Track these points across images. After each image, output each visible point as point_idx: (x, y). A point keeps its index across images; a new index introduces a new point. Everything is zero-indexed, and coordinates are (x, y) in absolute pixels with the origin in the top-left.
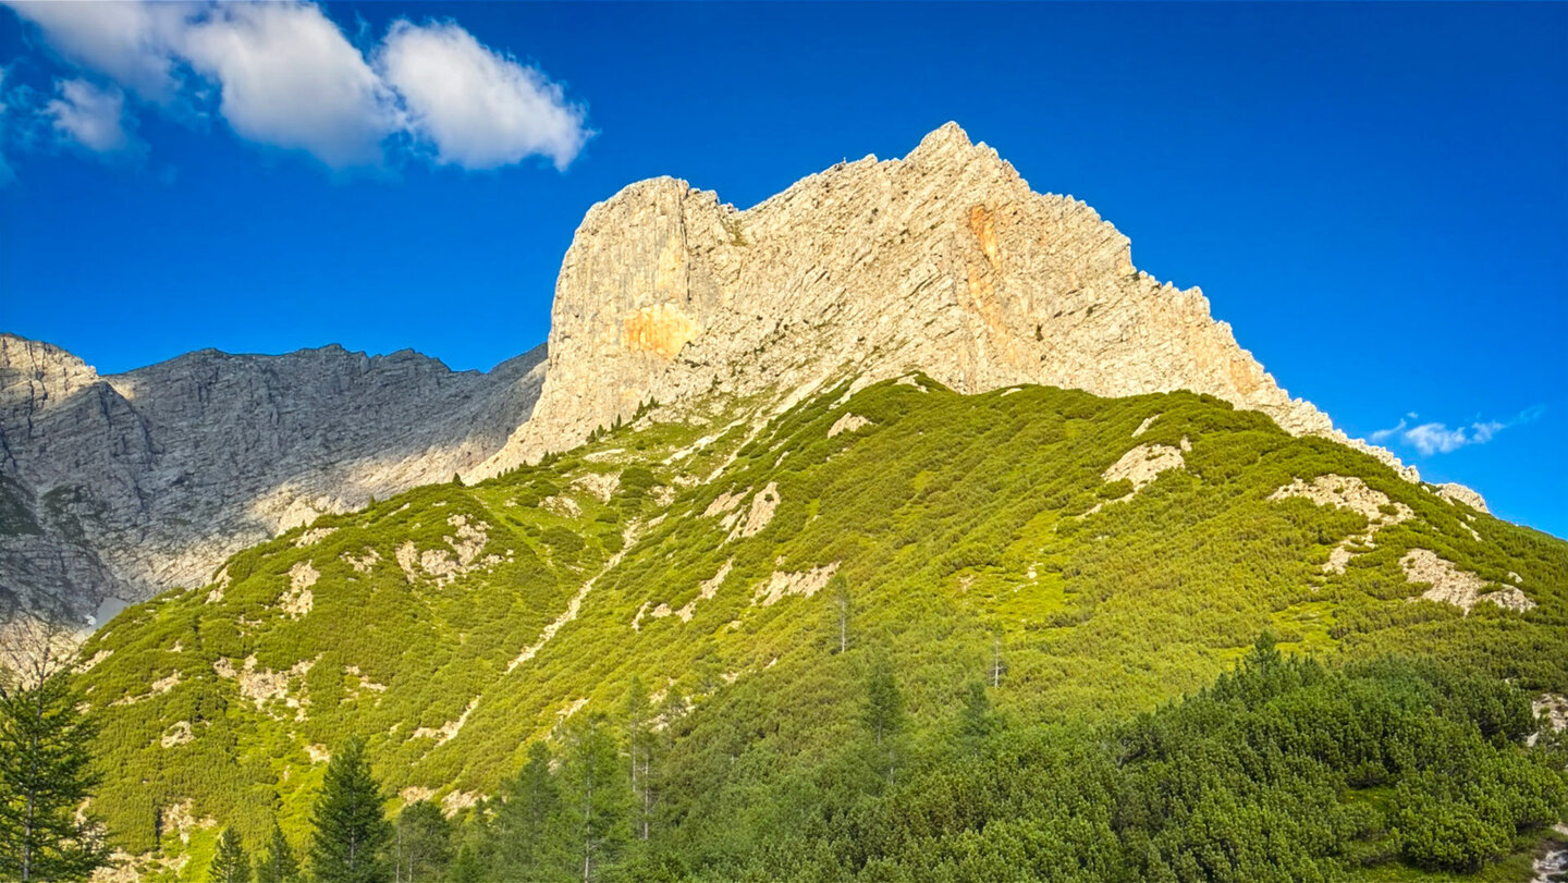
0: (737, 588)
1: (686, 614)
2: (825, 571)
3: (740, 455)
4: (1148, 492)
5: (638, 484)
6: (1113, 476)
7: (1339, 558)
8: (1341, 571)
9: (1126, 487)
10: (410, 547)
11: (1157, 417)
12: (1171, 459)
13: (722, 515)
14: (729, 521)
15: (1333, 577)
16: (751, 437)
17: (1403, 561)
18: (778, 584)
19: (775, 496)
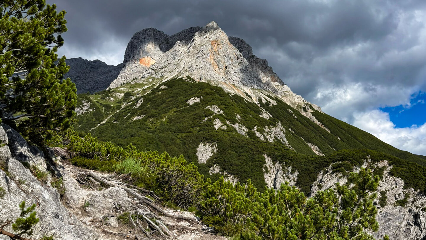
0: (129, 118)
2: (144, 116)
4: (191, 106)
5: (128, 96)
6: (188, 102)
7: (206, 119)
8: (205, 121)
9: (188, 105)
12: (198, 100)
16: (155, 87)
17: (214, 120)
18: (135, 119)
19: (142, 101)
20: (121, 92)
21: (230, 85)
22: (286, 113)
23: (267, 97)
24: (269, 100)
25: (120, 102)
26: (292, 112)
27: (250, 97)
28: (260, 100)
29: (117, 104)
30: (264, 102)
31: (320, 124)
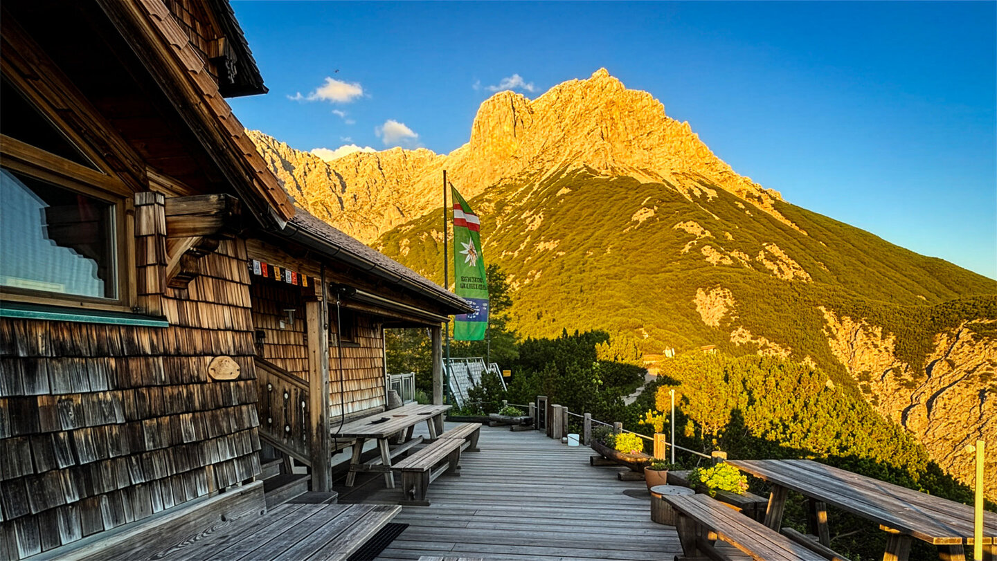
0: (531, 246)
1: (516, 254)
2: (556, 242)
3: (532, 195)
4: (643, 225)
5: (500, 206)
6: (634, 218)
7: (687, 248)
8: (687, 251)
9: (637, 222)
10: (435, 231)
11: (650, 197)
12: (651, 213)
13: (526, 218)
14: (528, 220)
15: (685, 254)
16: (535, 189)
17: (702, 249)
18: (541, 246)
19: (542, 216)
20: (489, 201)
21: (640, 171)
22: (735, 210)
23: (699, 186)
24: (705, 189)
25: (493, 217)
26: (743, 207)
27: (674, 187)
28: (690, 192)
29: (490, 221)
30: (697, 193)
31: (788, 223)
